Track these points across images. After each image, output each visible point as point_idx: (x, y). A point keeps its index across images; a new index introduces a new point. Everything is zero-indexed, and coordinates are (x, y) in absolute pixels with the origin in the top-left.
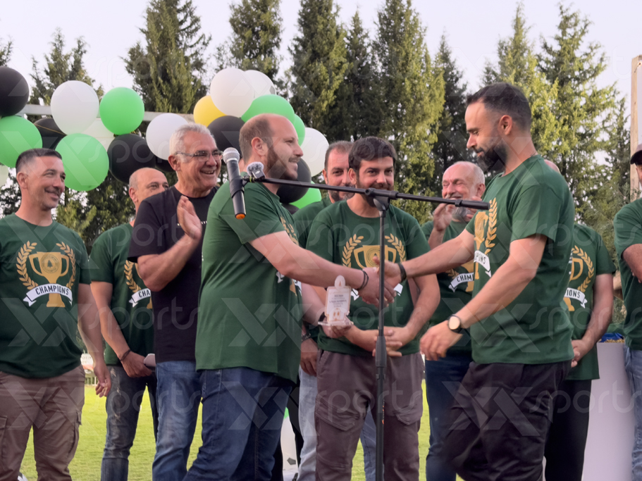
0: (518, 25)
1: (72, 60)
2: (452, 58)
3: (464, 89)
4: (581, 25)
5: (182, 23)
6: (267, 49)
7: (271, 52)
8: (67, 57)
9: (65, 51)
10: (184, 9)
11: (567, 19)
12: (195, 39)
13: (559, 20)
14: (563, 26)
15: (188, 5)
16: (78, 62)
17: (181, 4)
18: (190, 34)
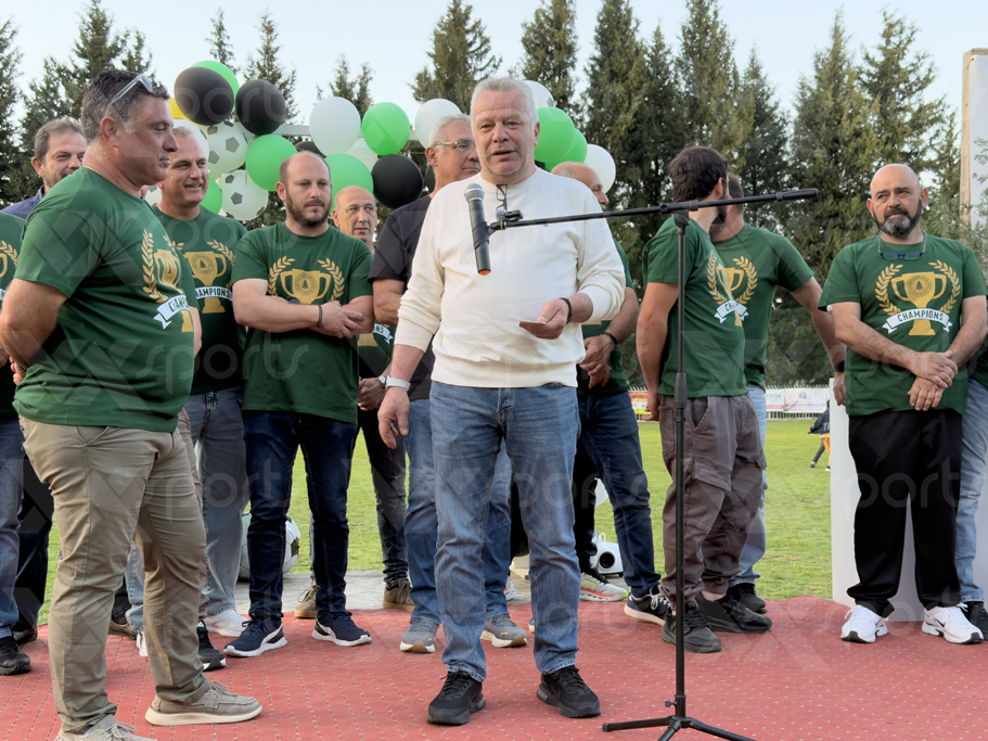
0: (837, 34)
1: (356, 89)
2: (763, 73)
3: (775, 108)
4: (907, 33)
5: (470, 44)
6: (561, 70)
7: (566, 73)
8: (352, 85)
9: (350, 79)
10: (473, 29)
11: (891, 26)
12: (485, 61)
13: (883, 27)
14: (887, 35)
15: (477, 24)
16: (363, 90)
17: (470, 24)
18: (480, 56)
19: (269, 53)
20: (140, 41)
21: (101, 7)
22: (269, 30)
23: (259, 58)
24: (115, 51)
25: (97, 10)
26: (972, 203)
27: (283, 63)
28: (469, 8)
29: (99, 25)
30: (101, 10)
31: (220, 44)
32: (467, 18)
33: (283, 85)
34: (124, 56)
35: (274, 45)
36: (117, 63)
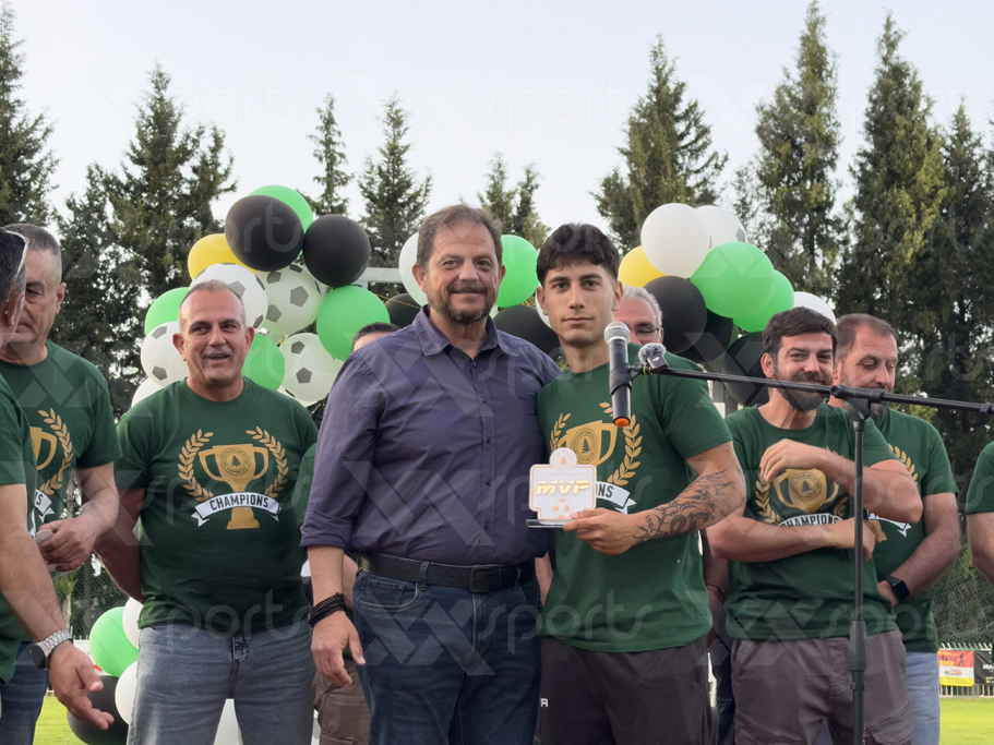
1: (517, 201)
5: (682, 136)
7: (822, 176)
8: (510, 195)
9: (507, 187)
10: (686, 115)
12: (702, 160)
15: (692, 108)
16: (526, 204)
17: (681, 108)
18: (695, 153)
19: (395, 153)
21: (167, 95)
22: (396, 121)
23: (380, 160)
24: (184, 154)
25: (161, 99)
28: (681, 86)
29: (162, 120)
30: (167, 99)
31: (328, 143)
32: (677, 100)
33: (413, 198)
34: (195, 161)
35: (401, 143)
36: (186, 170)
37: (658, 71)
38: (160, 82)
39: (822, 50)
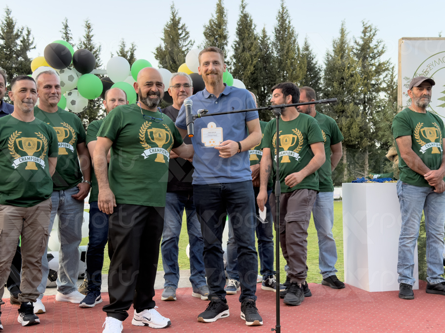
0: (342, 32)
1: (129, 54)
2: (310, 49)
3: (316, 64)
4: (373, 31)
5: (180, 35)
6: (221, 47)
7: (223, 48)
8: (127, 52)
9: (126, 50)
10: (182, 28)
11: (366, 28)
12: (187, 42)
13: (362, 29)
14: (364, 32)
15: (183, 26)
16: (132, 54)
17: (180, 26)
18: (185, 40)
19: (89, 38)
20: (29, 33)
21: (11, 16)
22: (89, 27)
23: (84, 40)
24: (17, 36)
25: (9, 18)
26: (403, 105)
27: (95, 42)
28: (180, 18)
29: (10, 25)
30: (11, 18)
31: (66, 33)
32: (179, 23)
33: (95, 52)
34: (21, 39)
35: (91, 34)
36: (18, 42)
37: (173, 13)
38: (8, 12)
39: (223, 8)
